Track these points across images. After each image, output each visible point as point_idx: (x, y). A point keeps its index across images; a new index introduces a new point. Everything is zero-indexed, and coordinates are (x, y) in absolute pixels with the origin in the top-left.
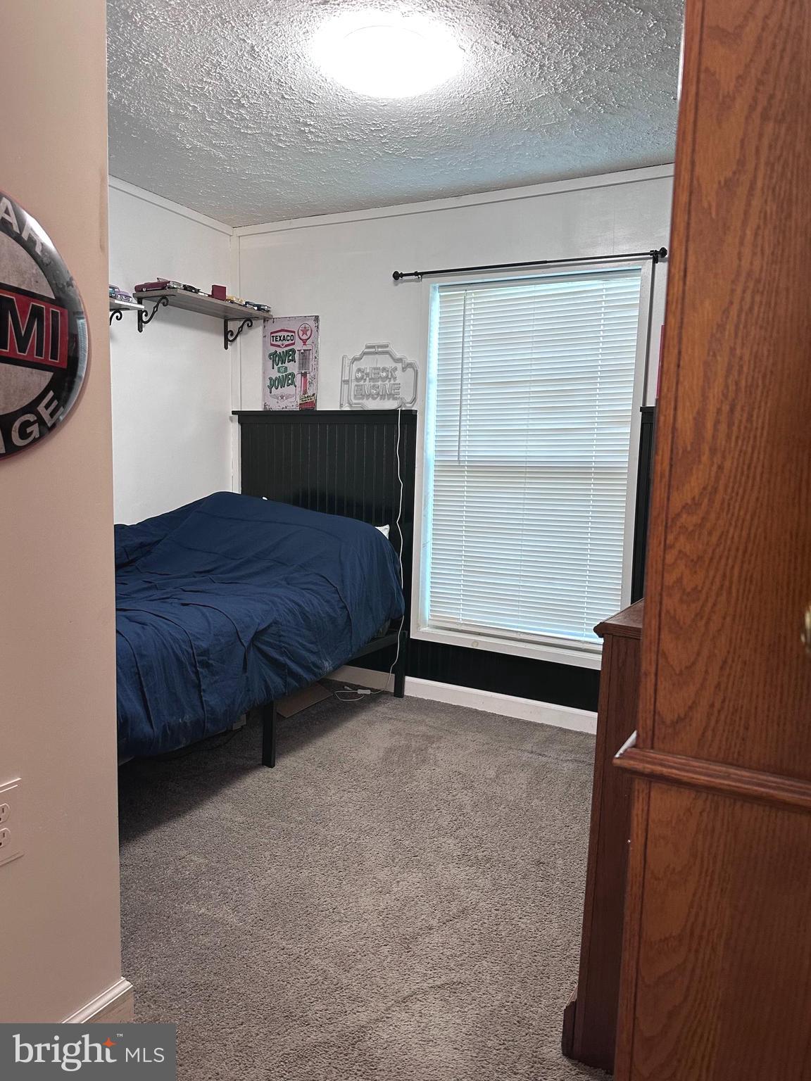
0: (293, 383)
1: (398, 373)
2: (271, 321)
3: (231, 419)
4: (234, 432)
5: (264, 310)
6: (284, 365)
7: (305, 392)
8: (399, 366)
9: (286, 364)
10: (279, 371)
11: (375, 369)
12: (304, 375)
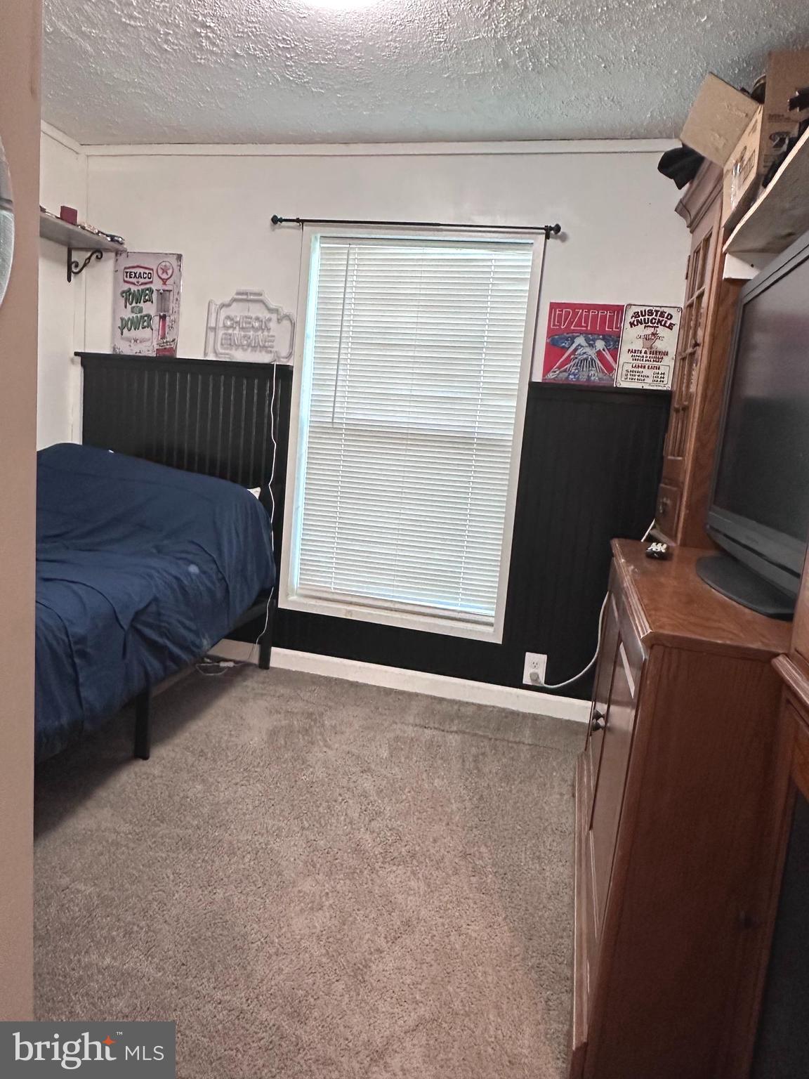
0: (149, 326)
1: (272, 325)
2: (124, 255)
3: (72, 361)
4: (76, 376)
5: (118, 241)
6: (138, 304)
7: (163, 337)
8: (274, 317)
9: (142, 305)
10: (132, 312)
11: (246, 317)
12: (163, 318)
